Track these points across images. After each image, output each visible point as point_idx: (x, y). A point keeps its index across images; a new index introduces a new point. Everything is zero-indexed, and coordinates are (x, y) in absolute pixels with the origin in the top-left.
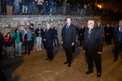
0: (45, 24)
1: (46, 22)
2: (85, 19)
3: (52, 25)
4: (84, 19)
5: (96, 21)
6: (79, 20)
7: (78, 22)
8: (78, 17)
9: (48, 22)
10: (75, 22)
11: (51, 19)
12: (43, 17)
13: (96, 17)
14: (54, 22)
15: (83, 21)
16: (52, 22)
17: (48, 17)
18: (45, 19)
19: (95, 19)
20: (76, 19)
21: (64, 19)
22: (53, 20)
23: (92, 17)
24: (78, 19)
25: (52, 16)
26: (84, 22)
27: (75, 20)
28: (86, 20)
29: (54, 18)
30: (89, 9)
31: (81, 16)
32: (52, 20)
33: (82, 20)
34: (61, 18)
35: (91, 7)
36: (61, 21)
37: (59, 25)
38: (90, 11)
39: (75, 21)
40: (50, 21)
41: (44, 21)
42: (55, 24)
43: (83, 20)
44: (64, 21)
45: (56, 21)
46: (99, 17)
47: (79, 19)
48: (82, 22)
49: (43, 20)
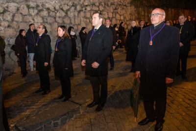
2: (74, 5)
4: (71, 4)
5: (116, 9)
6: (48, 9)
7: (45, 13)
10: (33, 14)
15: (68, 10)
20: (38, 6)
24: (43, 5)
26: (71, 14)
27: (31, 11)
28: (78, 8)
33: (62, 9)
39: (33, 12)
43: (66, 8)
47: (48, 6)
48: (64, 14)
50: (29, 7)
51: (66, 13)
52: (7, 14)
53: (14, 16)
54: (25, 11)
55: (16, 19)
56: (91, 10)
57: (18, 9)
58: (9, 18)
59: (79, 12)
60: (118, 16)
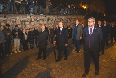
0: (24, 24)
1: (26, 21)
2: (69, 19)
3: (33, 25)
4: (68, 18)
5: (80, 20)
6: (63, 20)
8: (62, 17)
9: (29, 22)
11: (31, 19)
12: (22, 17)
13: (80, 17)
14: (35, 22)
15: (68, 20)
16: (33, 22)
17: (28, 17)
18: (25, 19)
19: (79, 18)
20: (60, 18)
21: (46, 19)
22: (35, 20)
23: (76, 17)
24: (61, 18)
25: (33, 16)
26: (68, 22)
27: (59, 20)
28: (70, 20)
29: (35, 18)
30: (73, 9)
31: (65, 16)
32: (33, 20)
33: (66, 20)
34: (43, 18)
35: (75, 7)
36: (43, 20)
37: (41, 25)
38: (74, 11)
40: (31, 20)
41: (23, 21)
42: (37, 24)
43: (67, 19)
44: (47, 21)
45: (38, 21)
46: (83, 17)
47: (63, 18)
48: (66, 22)
49: (22, 19)
50: (58, 19)
51: (67, 21)
52: (53, 21)
53: (54, 22)
54: (57, 20)
55: (55, 23)
56: (73, 21)
57: (55, 20)
58: (53, 22)
59: (70, 21)
60: (81, 23)
